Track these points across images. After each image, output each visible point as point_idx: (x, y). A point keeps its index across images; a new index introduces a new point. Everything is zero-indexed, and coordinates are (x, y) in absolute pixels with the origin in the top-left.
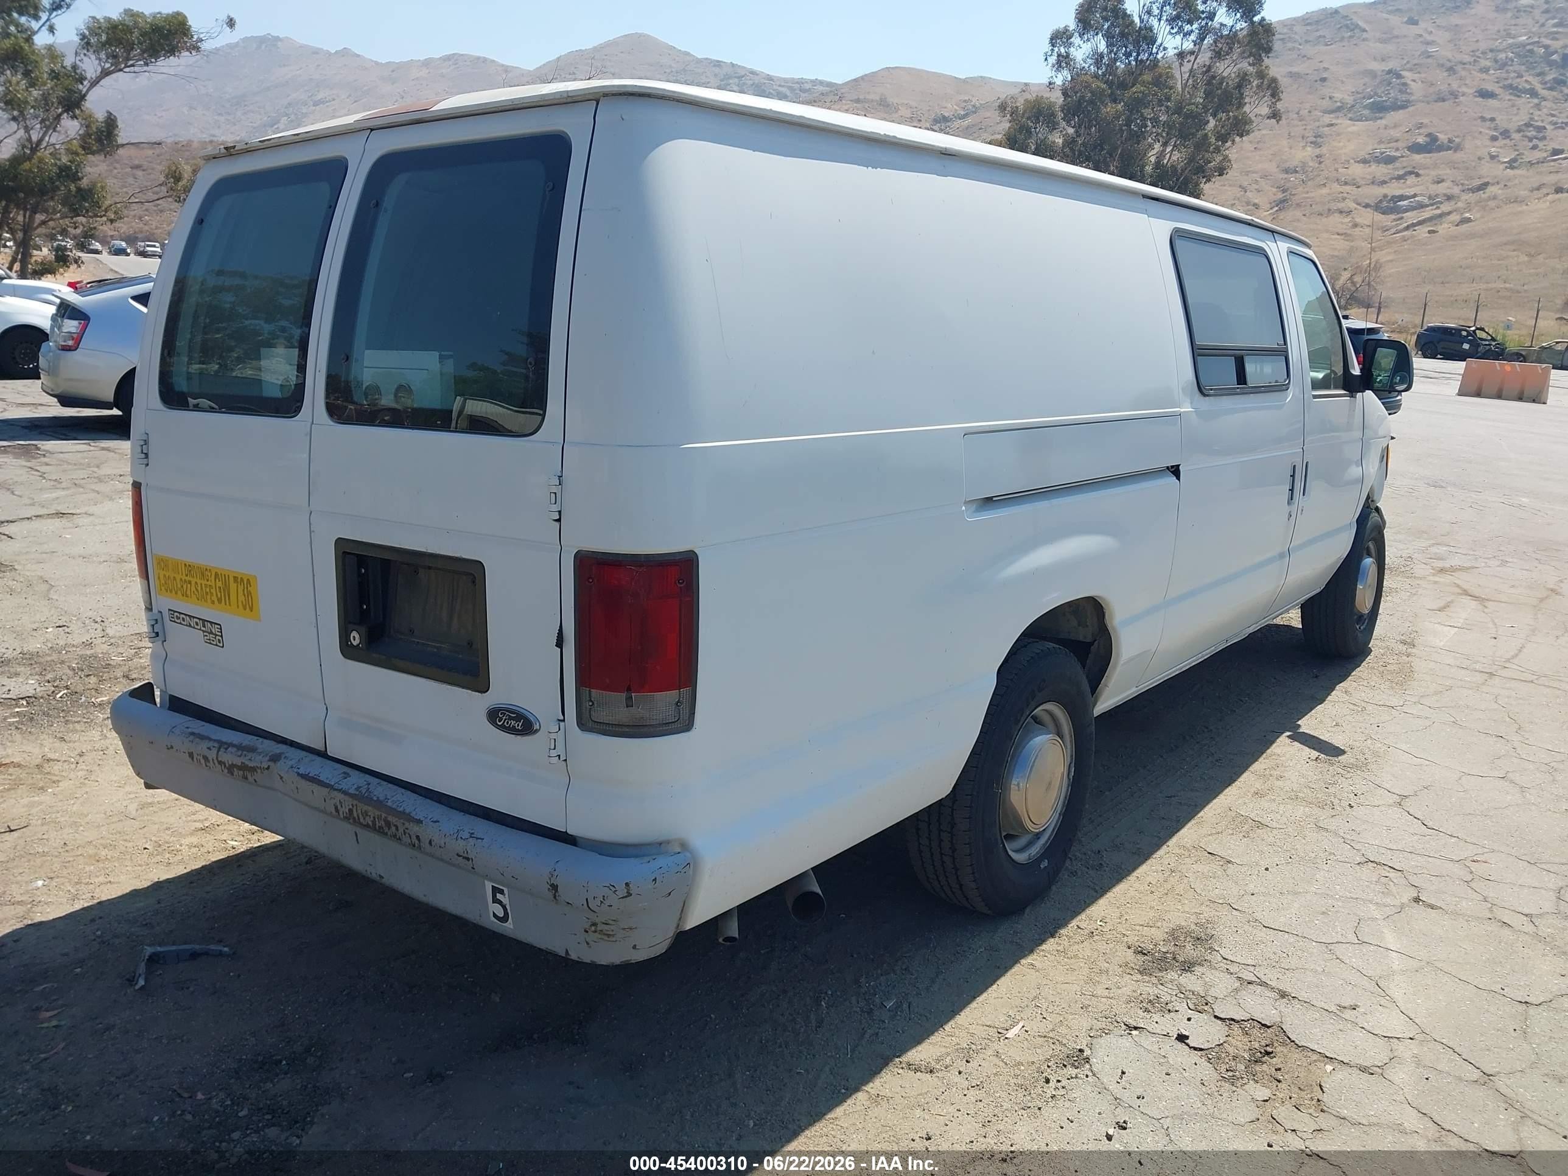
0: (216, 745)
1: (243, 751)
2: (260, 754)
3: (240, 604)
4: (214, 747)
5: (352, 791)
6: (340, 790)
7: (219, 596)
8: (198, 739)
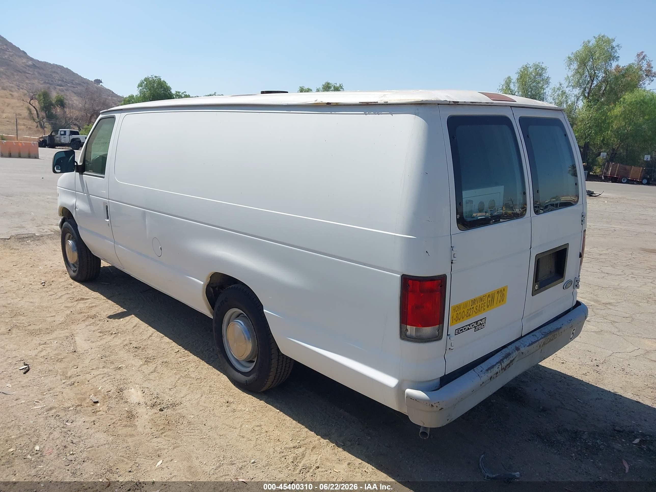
0: (499, 364)
1: (508, 357)
2: (512, 353)
3: (498, 300)
4: (499, 366)
5: (543, 336)
6: (541, 339)
7: (488, 305)
8: (492, 369)
